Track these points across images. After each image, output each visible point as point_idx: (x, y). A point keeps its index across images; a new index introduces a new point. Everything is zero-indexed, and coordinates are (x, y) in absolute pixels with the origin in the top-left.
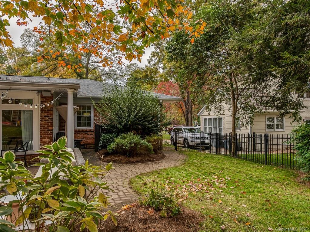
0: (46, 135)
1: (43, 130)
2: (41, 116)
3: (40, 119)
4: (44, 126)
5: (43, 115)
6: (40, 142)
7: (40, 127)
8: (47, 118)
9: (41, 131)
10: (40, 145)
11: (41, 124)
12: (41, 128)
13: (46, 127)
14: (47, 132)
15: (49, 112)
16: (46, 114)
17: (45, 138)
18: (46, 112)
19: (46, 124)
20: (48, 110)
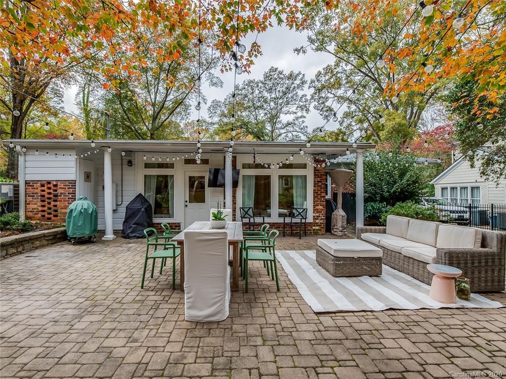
0: (319, 202)
1: (316, 197)
2: (314, 182)
3: (313, 185)
4: (318, 192)
5: (316, 180)
6: (314, 210)
7: (314, 193)
8: (320, 184)
9: (314, 197)
10: (314, 212)
11: (314, 190)
12: (314, 195)
13: (319, 193)
14: (320, 199)
15: (322, 177)
16: (319, 179)
17: (318, 206)
18: (319, 177)
19: (319, 190)
20: (321, 175)
